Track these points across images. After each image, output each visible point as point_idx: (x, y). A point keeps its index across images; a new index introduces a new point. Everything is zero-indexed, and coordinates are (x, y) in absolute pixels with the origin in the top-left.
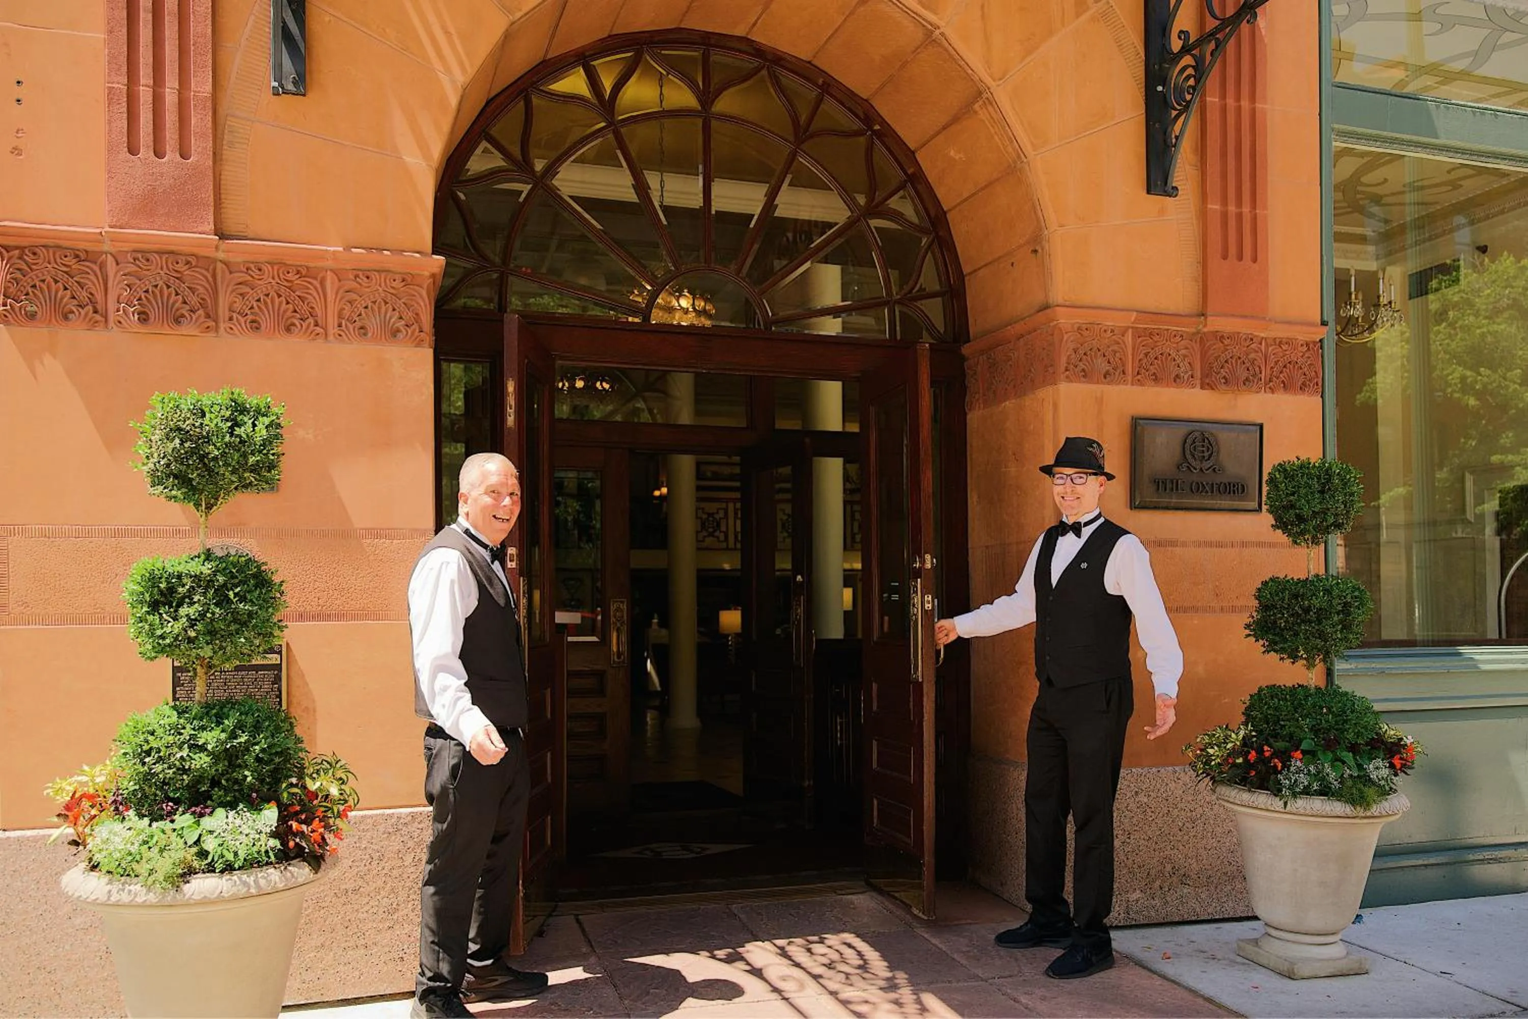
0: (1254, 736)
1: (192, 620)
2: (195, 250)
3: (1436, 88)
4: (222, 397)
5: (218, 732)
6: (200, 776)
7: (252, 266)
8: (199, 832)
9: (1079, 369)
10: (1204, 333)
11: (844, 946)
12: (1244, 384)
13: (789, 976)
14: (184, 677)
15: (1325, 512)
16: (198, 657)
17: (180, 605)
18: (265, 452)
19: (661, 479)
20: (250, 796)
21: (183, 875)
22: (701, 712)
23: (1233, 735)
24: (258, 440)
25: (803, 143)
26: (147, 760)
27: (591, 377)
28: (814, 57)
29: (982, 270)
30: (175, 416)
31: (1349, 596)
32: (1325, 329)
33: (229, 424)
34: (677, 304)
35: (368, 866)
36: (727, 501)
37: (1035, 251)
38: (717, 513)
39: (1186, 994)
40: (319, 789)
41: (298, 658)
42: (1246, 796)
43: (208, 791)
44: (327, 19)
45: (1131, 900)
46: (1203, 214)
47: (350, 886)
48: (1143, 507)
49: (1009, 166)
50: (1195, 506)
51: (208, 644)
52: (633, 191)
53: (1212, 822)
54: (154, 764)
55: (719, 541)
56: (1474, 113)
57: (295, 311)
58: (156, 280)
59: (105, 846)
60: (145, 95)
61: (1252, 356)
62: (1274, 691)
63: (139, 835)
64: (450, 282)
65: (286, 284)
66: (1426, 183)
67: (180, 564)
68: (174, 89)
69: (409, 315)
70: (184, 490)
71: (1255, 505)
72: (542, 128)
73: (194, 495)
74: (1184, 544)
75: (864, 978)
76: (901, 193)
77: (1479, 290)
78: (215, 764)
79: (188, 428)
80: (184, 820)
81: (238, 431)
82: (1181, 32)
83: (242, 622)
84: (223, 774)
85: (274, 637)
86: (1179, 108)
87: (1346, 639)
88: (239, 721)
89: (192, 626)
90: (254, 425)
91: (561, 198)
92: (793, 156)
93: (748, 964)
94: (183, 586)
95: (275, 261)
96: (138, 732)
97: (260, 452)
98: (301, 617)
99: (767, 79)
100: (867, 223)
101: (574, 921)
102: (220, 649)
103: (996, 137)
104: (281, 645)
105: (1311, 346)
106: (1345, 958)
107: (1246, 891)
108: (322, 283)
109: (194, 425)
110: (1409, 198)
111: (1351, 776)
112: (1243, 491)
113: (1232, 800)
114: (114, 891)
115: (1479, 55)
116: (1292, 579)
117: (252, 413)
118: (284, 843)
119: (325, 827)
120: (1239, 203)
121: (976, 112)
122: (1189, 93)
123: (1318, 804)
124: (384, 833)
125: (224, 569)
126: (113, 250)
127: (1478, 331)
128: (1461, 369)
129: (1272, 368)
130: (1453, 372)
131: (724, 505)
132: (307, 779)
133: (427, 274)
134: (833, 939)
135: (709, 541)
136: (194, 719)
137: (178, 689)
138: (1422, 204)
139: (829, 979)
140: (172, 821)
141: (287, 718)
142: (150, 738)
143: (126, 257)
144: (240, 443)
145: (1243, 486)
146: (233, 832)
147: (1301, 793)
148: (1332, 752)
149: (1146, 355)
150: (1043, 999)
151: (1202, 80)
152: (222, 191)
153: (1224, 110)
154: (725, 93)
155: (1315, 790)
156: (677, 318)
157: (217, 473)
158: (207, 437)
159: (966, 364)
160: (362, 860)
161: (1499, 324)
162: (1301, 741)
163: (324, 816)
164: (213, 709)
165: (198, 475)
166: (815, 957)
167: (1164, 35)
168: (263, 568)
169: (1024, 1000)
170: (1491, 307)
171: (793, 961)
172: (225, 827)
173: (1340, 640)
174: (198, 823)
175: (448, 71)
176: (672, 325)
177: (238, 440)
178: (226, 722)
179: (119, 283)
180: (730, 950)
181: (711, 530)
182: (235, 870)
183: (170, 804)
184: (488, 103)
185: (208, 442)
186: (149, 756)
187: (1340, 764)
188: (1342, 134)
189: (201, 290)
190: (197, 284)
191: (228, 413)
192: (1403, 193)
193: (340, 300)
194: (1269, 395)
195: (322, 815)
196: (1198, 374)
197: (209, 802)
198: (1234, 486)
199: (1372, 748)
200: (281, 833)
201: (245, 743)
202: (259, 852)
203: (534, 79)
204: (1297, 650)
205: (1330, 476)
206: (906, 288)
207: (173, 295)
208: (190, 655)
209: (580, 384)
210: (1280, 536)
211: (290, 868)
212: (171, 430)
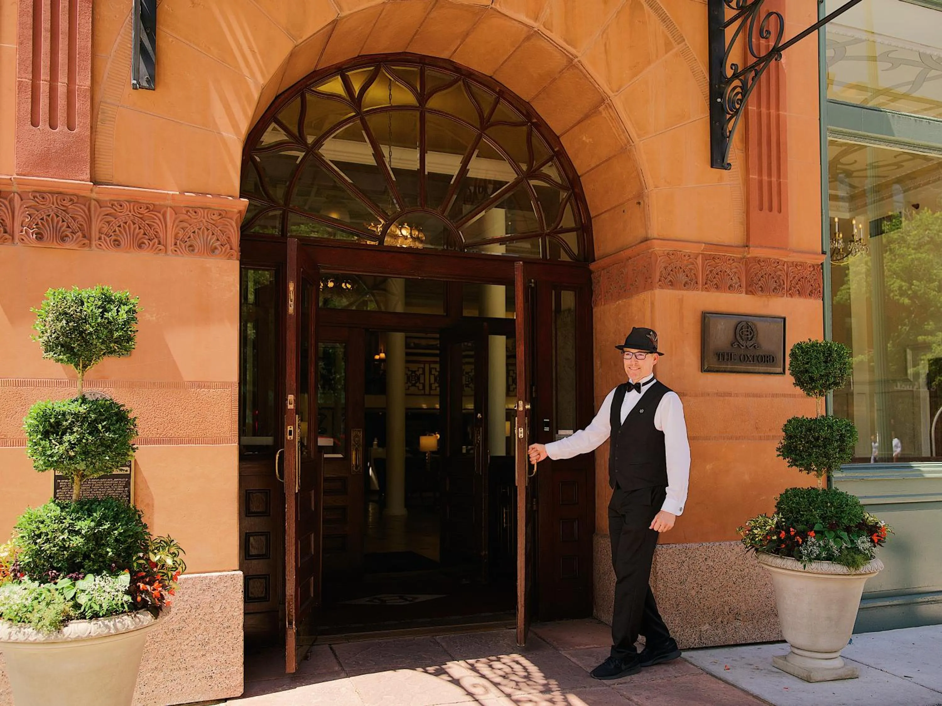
0: (784, 522)
1: (73, 444)
2: (77, 192)
3: (887, 104)
4: (95, 292)
5: (89, 522)
6: (76, 552)
7: (116, 203)
8: (74, 591)
9: (668, 280)
10: (748, 258)
11: (514, 663)
12: (774, 291)
13: (478, 684)
14: (62, 483)
15: (827, 375)
16: (76, 470)
17: (64, 433)
18: (125, 329)
19: (380, 348)
20: (110, 566)
21: (63, 621)
22: (408, 503)
23: (770, 521)
24: (120, 321)
25: (486, 129)
26: (38, 541)
27: (338, 280)
28: (494, 73)
29: (603, 215)
30: (63, 304)
31: (844, 430)
32: (824, 257)
33: (101, 310)
34: (400, 233)
35: (189, 613)
36: (425, 362)
37: (639, 203)
38: (418, 371)
39: (741, 694)
40: (159, 560)
41: (142, 469)
42: (779, 561)
43: (81, 562)
44: (170, 40)
45: (703, 630)
46: (747, 182)
47: (176, 626)
48: (709, 371)
49: (622, 148)
50: (742, 370)
51: (82, 460)
52: (373, 158)
53: (755, 578)
54: (43, 544)
55: (418, 389)
56: (916, 120)
57: (145, 234)
58: (49, 212)
59: (7, 602)
60: (44, 87)
61: (779, 273)
62: (796, 492)
63: (31, 593)
64: (250, 215)
65: (139, 216)
66: (881, 164)
67: (64, 405)
68: (64, 83)
69: (224, 238)
70: (68, 355)
71: (780, 370)
72: (311, 115)
73: (74, 358)
74: (737, 395)
75: (528, 685)
76: (550, 163)
77: (909, 232)
78: (87, 543)
79: (72, 313)
80: (64, 582)
81: (106, 315)
82: (733, 64)
83: (107, 446)
84: (92, 551)
85: (128, 455)
86: (731, 113)
87: (841, 458)
88: (104, 514)
89: (72, 448)
90: (118, 311)
91: (324, 161)
92: (480, 137)
93: (450, 676)
94: (66, 421)
95: (133, 200)
96: (32, 521)
97: (122, 329)
98: (147, 442)
99: (463, 88)
100: (528, 183)
101: (329, 649)
102: (91, 464)
103: (613, 128)
104: (131, 461)
105: (816, 267)
106: (842, 667)
107: (777, 623)
108: (164, 215)
109: (76, 311)
110: (869, 173)
111: (846, 547)
112: (773, 361)
113: (769, 564)
114: (13, 632)
115: (916, 83)
116: (807, 418)
117: (116, 303)
118: (134, 598)
119: (163, 587)
120: (770, 175)
121: (600, 113)
122: (738, 104)
123: (826, 566)
124: (200, 590)
125: (95, 409)
126: (19, 192)
127: (909, 257)
128: (899, 281)
129: (791, 281)
130: (894, 283)
131: (422, 366)
132: (150, 553)
133: (236, 210)
134: (506, 659)
135: (412, 389)
136: (72, 512)
137: (58, 491)
138: (879, 177)
139: (505, 685)
140: (55, 584)
141: (136, 511)
142: (41, 526)
143: (28, 196)
144: (107, 323)
145: (773, 357)
146: (98, 590)
147: (815, 559)
148: (834, 532)
149: (711, 272)
150: (648, 698)
151: (746, 97)
152: (96, 152)
153: (760, 114)
154: (434, 95)
155: (824, 557)
156: (399, 242)
157: (91, 344)
158: (85, 319)
159: (592, 276)
160: (184, 609)
161: (921, 253)
162: (814, 524)
163: (162, 579)
164: (86, 505)
165: (78, 345)
166: (494, 670)
167: (721, 66)
168: (121, 409)
169: (635, 699)
170: (916, 243)
171: (480, 674)
172: (93, 587)
173: (838, 458)
174: (74, 585)
175: (253, 75)
176: (397, 247)
177: (107, 321)
178: (95, 514)
179: (23, 212)
180: (437, 667)
181: (414, 382)
182: (100, 617)
183: (54, 571)
184: (277, 97)
185: (85, 322)
186: (40, 538)
187: (839, 539)
188: (833, 132)
189: (80, 219)
190: (77, 214)
191: (100, 303)
192: (866, 169)
193: (176, 227)
194: (789, 299)
195: (160, 578)
196: (744, 284)
197: (82, 570)
198: (767, 357)
199: (860, 529)
200: (132, 591)
201: (107, 529)
202: (116, 605)
203: (308, 83)
204: (810, 465)
205: (831, 351)
206: (553, 225)
207: (61, 222)
208: (70, 468)
209: (331, 285)
210: (798, 390)
211: (138, 615)
212: (60, 314)
